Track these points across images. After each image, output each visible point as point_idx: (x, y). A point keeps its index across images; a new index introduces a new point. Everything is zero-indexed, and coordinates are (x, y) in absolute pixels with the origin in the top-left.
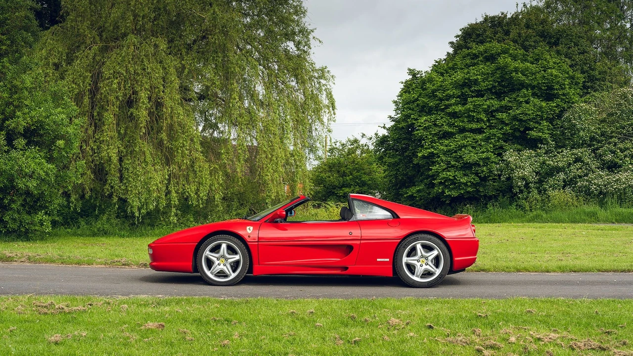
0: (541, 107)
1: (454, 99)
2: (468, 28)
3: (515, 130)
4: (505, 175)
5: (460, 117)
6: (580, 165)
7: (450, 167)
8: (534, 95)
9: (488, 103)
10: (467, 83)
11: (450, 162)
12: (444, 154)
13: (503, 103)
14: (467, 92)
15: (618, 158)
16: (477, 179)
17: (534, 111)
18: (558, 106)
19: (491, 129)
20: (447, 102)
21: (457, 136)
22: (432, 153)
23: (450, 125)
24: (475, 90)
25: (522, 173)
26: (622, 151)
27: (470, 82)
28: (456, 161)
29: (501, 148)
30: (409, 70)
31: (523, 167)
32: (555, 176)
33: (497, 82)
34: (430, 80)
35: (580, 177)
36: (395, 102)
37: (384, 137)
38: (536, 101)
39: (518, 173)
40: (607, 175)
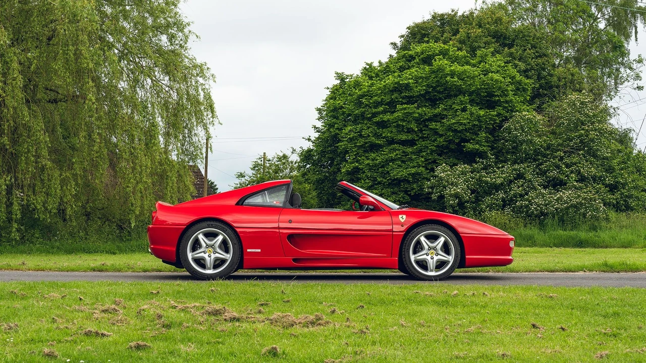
0: (479, 116)
1: (383, 106)
2: (413, 27)
3: (450, 142)
4: (437, 193)
5: (389, 127)
6: (522, 182)
7: (376, 184)
8: (472, 102)
9: (420, 111)
10: (398, 88)
11: (376, 178)
12: (370, 169)
13: (437, 111)
14: (397, 99)
15: (564, 174)
16: (407, 197)
17: (470, 120)
18: (499, 115)
19: (424, 141)
20: (374, 110)
21: (385, 148)
22: (357, 168)
23: (378, 135)
24: (406, 96)
25: (454, 190)
26: (567, 166)
27: (401, 86)
28: (383, 178)
29: (434, 162)
30: (337, 73)
31: (456, 184)
32: (494, 194)
33: (432, 87)
34: (357, 84)
35: (521, 196)
36: (319, 110)
37: (309, 151)
38: (474, 109)
39: (450, 191)
40: (550, 194)
